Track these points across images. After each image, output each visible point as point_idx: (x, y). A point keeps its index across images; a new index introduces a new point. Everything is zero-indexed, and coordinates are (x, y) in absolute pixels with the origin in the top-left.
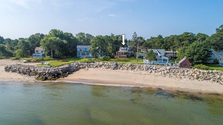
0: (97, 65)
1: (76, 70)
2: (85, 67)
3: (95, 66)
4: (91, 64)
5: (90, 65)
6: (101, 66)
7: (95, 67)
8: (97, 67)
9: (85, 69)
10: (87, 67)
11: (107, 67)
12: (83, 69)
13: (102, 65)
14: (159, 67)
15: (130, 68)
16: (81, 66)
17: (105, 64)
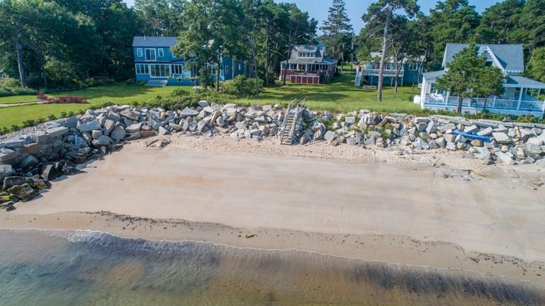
0: (212, 118)
1: (103, 149)
2: (153, 132)
3: (200, 126)
4: (182, 113)
5: (177, 121)
6: (231, 123)
7: (203, 130)
8: (209, 127)
9: (151, 139)
10: (162, 130)
11: (262, 128)
12: (142, 143)
13: (235, 120)
14: (525, 132)
15: (373, 134)
16: (135, 126)
17: (250, 112)
